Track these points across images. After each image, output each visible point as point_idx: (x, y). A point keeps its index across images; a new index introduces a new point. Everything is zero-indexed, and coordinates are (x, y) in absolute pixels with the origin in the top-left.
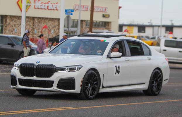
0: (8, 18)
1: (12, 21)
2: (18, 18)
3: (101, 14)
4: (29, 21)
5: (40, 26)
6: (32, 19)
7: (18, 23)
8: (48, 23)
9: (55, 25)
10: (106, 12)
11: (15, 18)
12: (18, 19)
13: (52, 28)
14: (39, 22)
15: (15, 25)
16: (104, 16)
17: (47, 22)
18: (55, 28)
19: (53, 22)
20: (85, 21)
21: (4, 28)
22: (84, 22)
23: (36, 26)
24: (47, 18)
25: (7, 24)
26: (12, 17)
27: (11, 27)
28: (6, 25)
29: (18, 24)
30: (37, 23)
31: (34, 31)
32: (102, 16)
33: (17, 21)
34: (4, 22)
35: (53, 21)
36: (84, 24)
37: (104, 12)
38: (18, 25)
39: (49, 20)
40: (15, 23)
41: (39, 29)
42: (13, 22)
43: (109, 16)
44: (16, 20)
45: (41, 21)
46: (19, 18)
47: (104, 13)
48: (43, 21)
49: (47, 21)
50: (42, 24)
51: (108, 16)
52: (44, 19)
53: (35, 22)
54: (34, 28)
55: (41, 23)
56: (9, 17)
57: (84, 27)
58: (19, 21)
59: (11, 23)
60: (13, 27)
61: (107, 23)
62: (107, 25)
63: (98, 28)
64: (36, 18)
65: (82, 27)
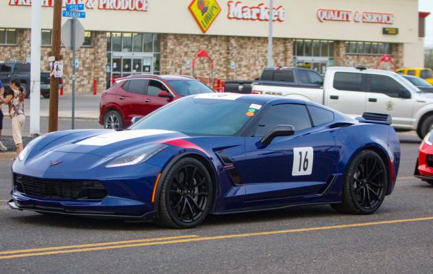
0: (171, 39)
1: (180, 44)
2: (192, 40)
3: (381, 27)
4: (218, 44)
5: (243, 54)
6: (225, 40)
7: (193, 49)
8: (261, 48)
9: (277, 52)
10: (390, 24)
11: (186, 39)
12: (194, 41)
14: (241, 47)
15: (186, 53)
16: (385, 32)
17: (258, 46)
18: (276, 58)
20: (344, 41)
21: (162, 59)
22: (342, 45)
23: (234, 55)
24: (259, 38)
25: (168, 51)
26: (179, 37)
27: (177, 58)
28: (165, 54)
29: (193, 52)
30: (235, 48)
31: (229, 64)
32: (381, 31)
33: (191, 45)
34: (162, 48)
36: (341, 49)
37: (386, 23)
40: (186, 49)
41: (241, 60)
42: (182, 47)
43: (396, 32)
44: (189, 42)
45: (246, 44)
46: (194, 38)
47: (385, 26)
48: (249, 44)
49: (260, 44)
50: (248, 50)
51: (394, 32)
52: (252, 40)
53: (232, 46)
54: (230, 58)
55: (246, 48)
56: (171, 37)
57: (342, 55)
58: (195, 44)
59: (178, 49)
60: (181, 56)
61: (394, 46)
62: (395, 49)
63: (374, 56)
64: (233, 37)
65: (338, 55)
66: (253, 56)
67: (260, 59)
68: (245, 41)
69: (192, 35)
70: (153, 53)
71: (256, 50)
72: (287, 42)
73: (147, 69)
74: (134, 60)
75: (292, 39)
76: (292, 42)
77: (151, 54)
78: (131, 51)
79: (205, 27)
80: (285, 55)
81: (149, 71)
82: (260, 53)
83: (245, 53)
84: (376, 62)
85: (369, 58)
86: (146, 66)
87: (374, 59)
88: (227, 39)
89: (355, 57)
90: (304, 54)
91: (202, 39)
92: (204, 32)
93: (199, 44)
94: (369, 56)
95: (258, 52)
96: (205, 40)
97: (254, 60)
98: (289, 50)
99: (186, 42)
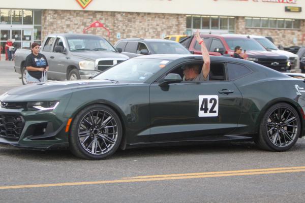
0: (50, 14)
1: (63, 18)
2: (75, 15)
3: (283, 6)
4: (104, 19)
5: (131, 27)
6: (111, 15)
7: (76, 22)
8: (151, 21)
9: (170, 25)
10: (292, 3)
11: (68, 14)
12: (77, 16)
13: (162, 30)
14: (130, 21)
15: (68, 26)
16: (287, 10)
17: (149, 20)
18: (169, 30)
19: (164, 20)
20: (243, 17)
21: (42, 30)
22: (240, 20)
23: (120, 27)
24: (149, 14)
25: (47, 23)
26: (61, 13)
27: (59, 29)
28: (45, 26)
29: (77, 24)
30: (121, 21)
31: (116, 34)
32: (283, 9)
33: (75, 19)
34: (43, 21)
35: (164, 18)
36: (240, 23)
37: (288, 3)
38: (77, 26)
39: (155, 17)
40: (68, 22)
41: (130, 31)
42: (63, 20)
43: (300, 10)
44: (71, 17)
45: (134, 18)
46: (77, 14)
47: (287, 5)
48: (139, 19)
49: (150, 18)
50: (137, 23)
51: (298, 10)
52: (141, 15)
53: (117, 20)
54: (115, 29)
55: (134, 22)
56: (51, 12)
57: (241, 29)
58: (78, 18)
59: (59, 22)
60: (63, 28)
61: (302, 21)
62: (302, 25)
63: (279, 30)
64: (119, 13)
65: (238, 28)
66: (142, 28)
67: (151, 31)
68: (134, 16)
69: (75, 11)
70: (33, 25)
71: (146, 24)
72: (180, 17)
73: (28, 38)
74: (13, 31)
75: (185, 15)
76: (185, 18)
77: (31, 26)
78: (10, 24)
79: (84, 4)
80: (179, 28)
81: (30, 39)
82: (151, 26)
83: (133, 26)
84: (281, 35)
85: (274, 32)
86: (28, 36)
87: (278, 32)
88: (113, 14)
89: (258, 30)
90: (201, 27)
91: (85, 15)
92: (84, 8)
93: (82, 18)
94: (274, 29)
95: (148, 25)
96: (89, 15)
97: (144, 31)
98: (181, 24)
99: (68, 17)
